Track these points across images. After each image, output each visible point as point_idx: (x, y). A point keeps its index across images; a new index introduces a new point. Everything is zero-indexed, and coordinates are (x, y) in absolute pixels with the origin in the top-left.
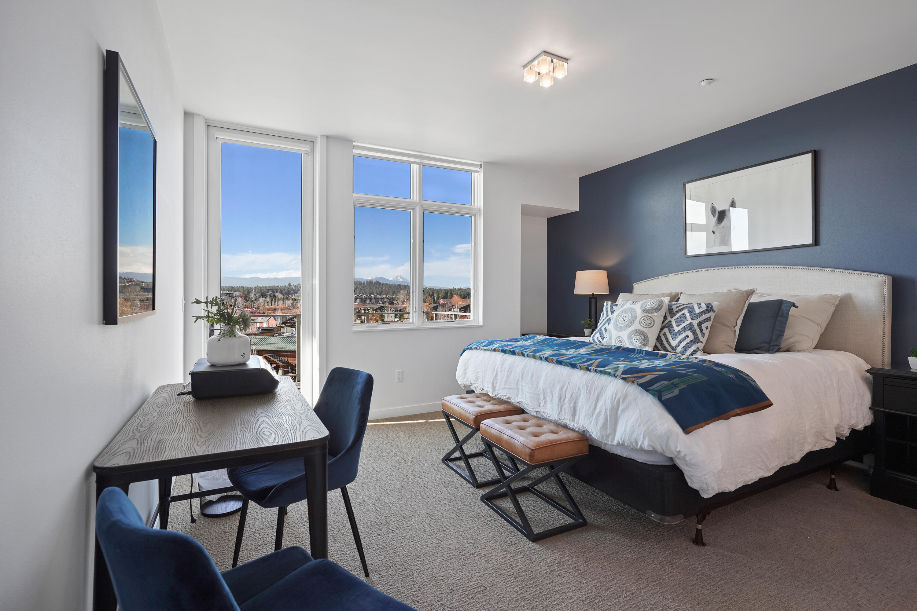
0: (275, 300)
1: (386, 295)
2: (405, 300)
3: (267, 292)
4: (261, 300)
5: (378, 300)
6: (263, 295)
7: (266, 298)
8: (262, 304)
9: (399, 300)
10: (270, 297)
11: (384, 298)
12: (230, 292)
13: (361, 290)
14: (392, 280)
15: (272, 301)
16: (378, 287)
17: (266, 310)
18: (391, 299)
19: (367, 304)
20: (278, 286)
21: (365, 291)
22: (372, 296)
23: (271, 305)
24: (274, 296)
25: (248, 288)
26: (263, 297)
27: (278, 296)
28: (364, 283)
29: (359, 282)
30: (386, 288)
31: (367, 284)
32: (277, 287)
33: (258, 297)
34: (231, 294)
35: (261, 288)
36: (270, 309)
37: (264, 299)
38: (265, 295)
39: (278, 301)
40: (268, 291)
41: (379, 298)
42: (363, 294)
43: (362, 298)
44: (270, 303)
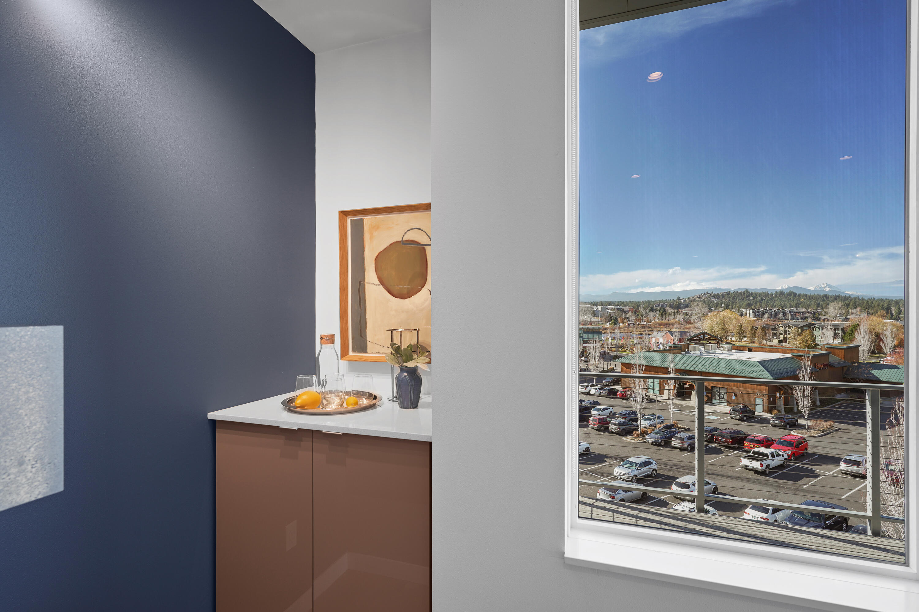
0: (666, 314)
1: (806, 308)
2: (839, 315)
3: (656, 307)
4: (651, 314)
5: (795, 315)
6: (652, 310)
7: (655, 312)
8: (652, 320)
9: (827, 315)
10: (660, 312)
11: (803, 312)
12: (621, 307)
13: (767, 302)
14: (813, 289)
15: (662, 315)
16: (792, 298)
17: (658, 324)
18: (815, 314)
19: (779, 319)
20: (667, 300)
21: (773, 304)
22: (786, 310)
23: (662, 320)
24: (664, 310)
25: (636, 303)
26: (652, 312)
27: (668, 310)
28: (772, 295)
29: (765, 293)
30: (804, 299)
31: (776, 296)
32: (665, 301)
33: (648, 311)
34: (621, 308)
35: (649, 302)
36: (661, 324)
37: (654, 313)
38: (655, 309)
39: (669, 316)
40: (657, 305)
41: (796, 313)
42: (772, 307)
43: (771, 313)
44: (660, 318)
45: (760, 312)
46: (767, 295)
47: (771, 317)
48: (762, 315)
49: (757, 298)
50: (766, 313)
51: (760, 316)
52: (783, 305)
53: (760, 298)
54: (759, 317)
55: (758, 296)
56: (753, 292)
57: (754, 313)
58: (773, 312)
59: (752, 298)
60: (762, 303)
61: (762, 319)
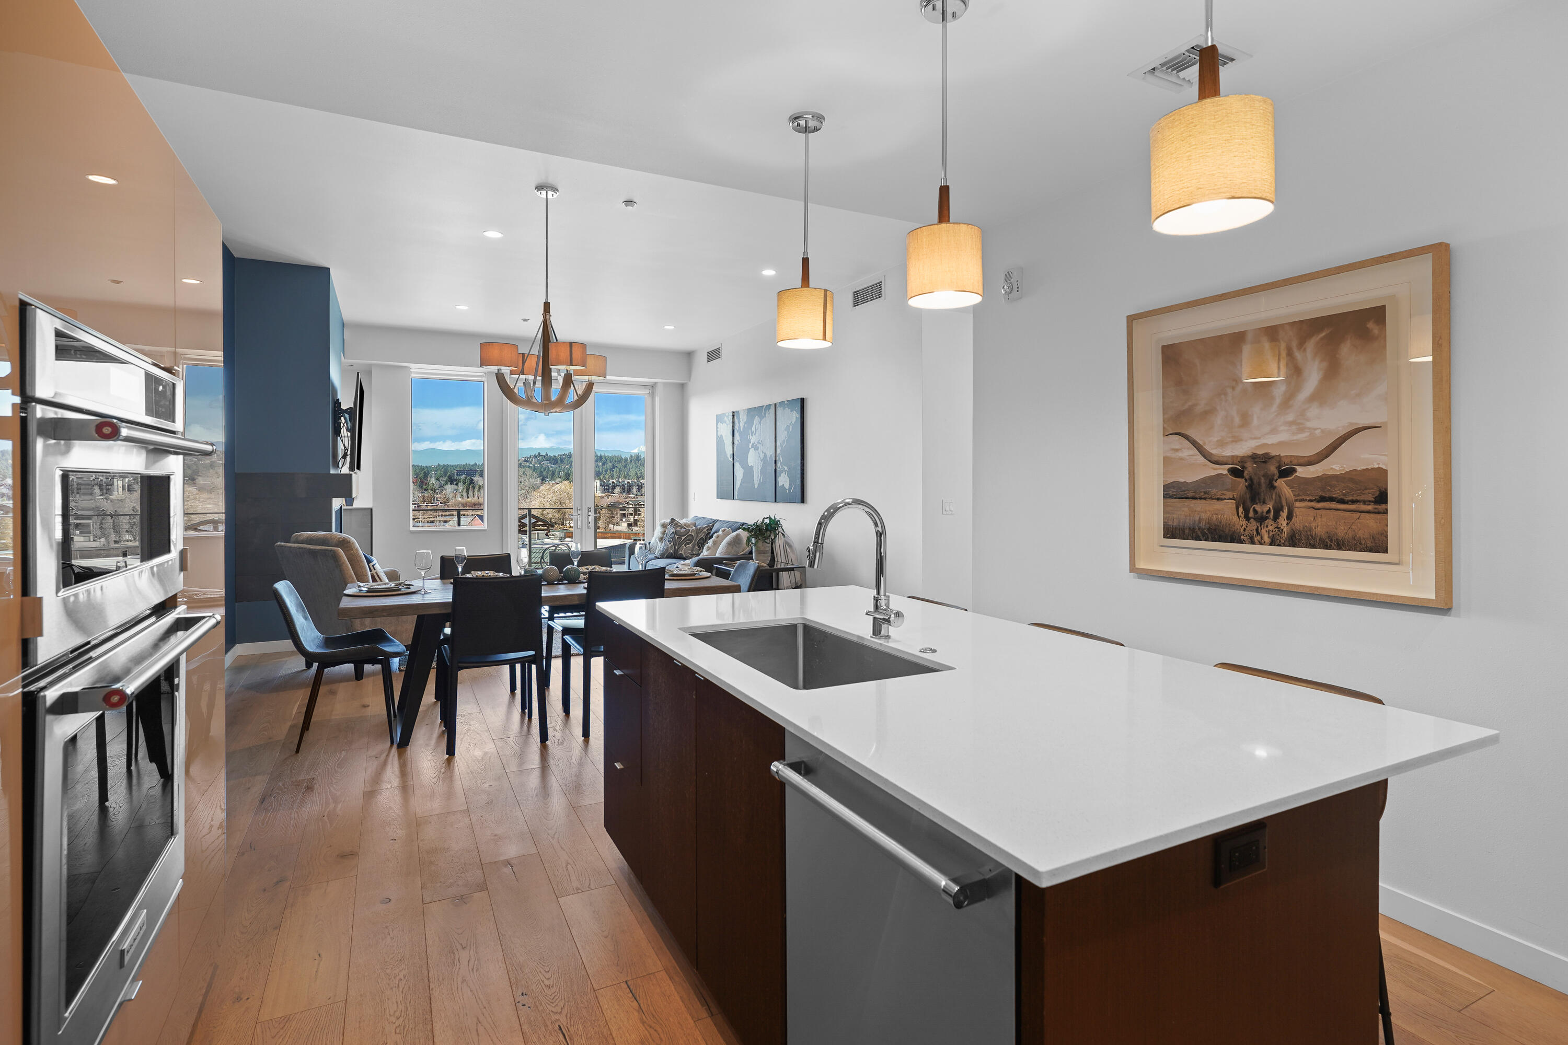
45: (610, 484)
46: (620, 460)
47: (624, 492)
48: (612, 489)
49: (607, 464)
50: (617, 485)
51: (610, 490)
52: (639, 475)
53: (611, 464)
54: (608, 492)
55: (608, 461)
56: (603, 454)
57: (603, 486)
58: (626, 484)
59: (601, 464)
60: (613, 471)
61: (613, 495)
